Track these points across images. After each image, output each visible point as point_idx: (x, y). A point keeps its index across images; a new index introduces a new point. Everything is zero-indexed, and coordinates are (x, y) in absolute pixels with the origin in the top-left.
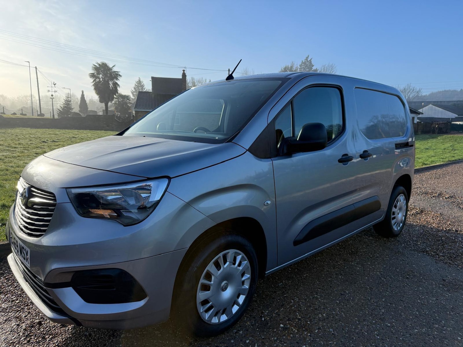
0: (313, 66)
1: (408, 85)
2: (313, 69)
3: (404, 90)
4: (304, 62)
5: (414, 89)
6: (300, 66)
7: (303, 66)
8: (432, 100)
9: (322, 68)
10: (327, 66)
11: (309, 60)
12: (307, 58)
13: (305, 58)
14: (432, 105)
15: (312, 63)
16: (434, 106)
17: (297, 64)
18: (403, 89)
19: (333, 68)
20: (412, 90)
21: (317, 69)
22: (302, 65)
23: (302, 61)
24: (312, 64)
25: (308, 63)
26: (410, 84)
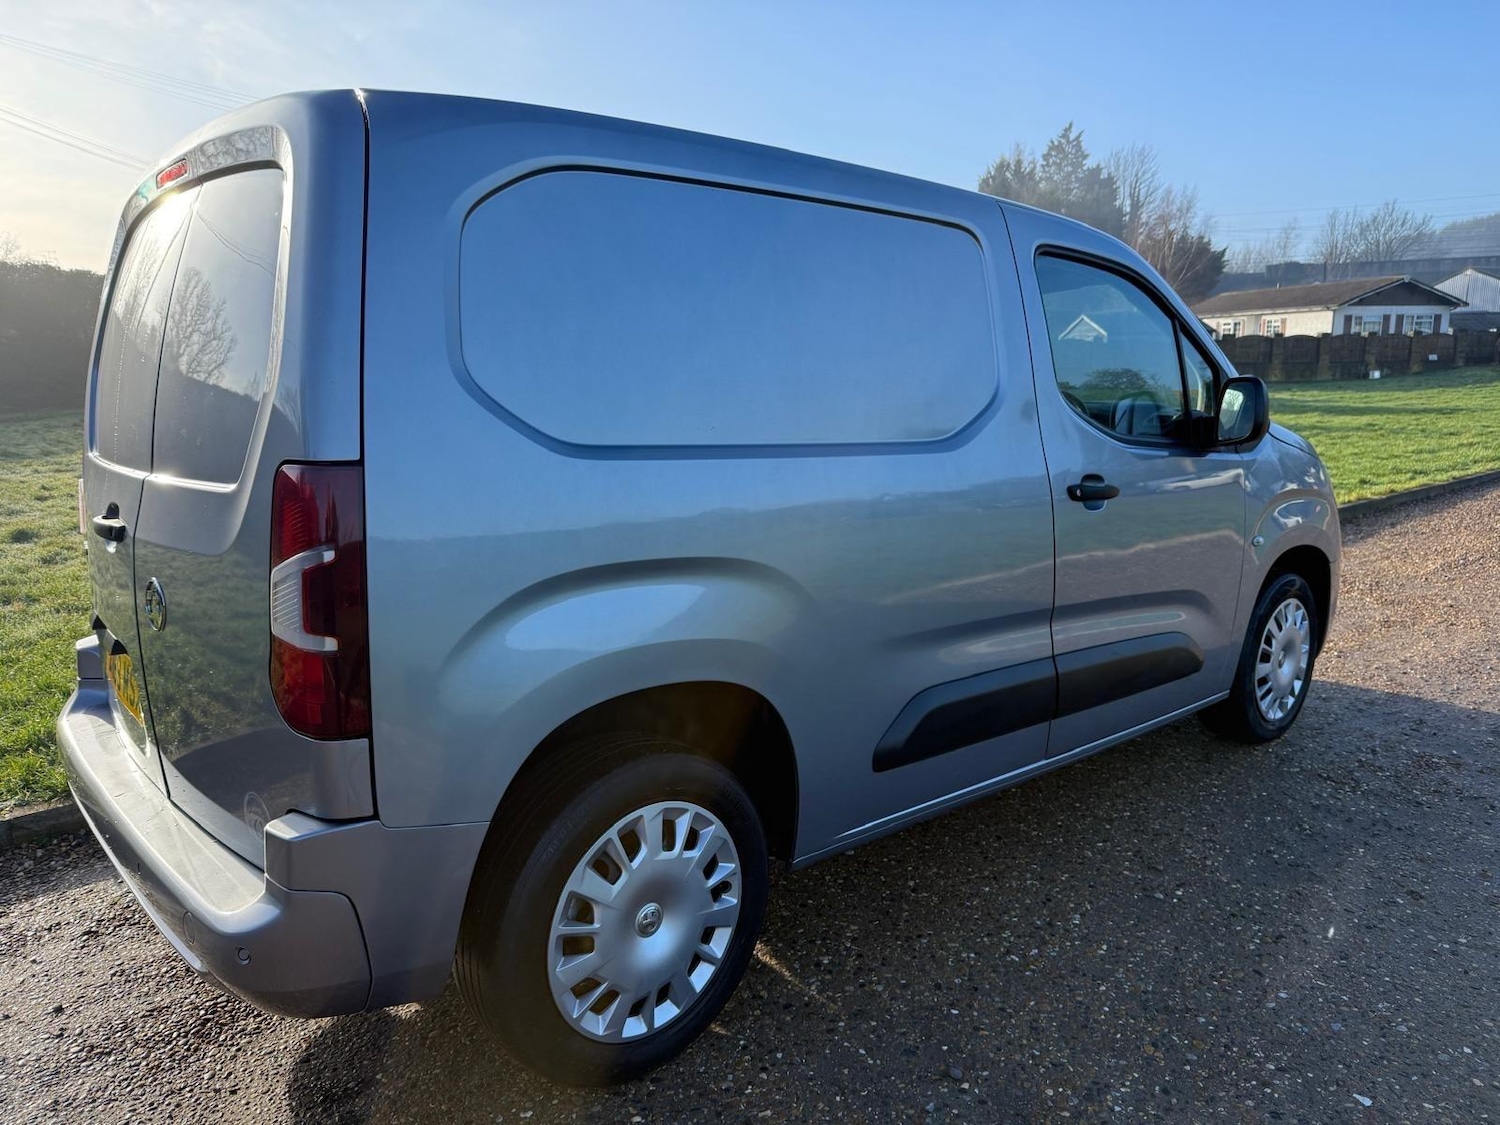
0: (1085, 157)
1: (1387, 204)
2: (1085, 168)
3: (1374, 221)
4: (1056, 143)
5: (1405, 218)
6: (1045, 160)
7: (1056, 156)
8: (1469, 255)
9: (1109, 161)
10: (1125, 153)
11: (1072, 136)
12: (1068, 130)
13: (1061, 132)
14: (1476, 270)
15: (1083, 148)
16: (1480, 275)
17: (1032, 154)
18: (1370, 218)
19: (1146, 160)
20: (1400, 223)
21: (1098, 165)
22: (1051, 156)
23: (1052, 142)
24: (1083, 152)
25: (1067, 149)
26: (1394, 202)
